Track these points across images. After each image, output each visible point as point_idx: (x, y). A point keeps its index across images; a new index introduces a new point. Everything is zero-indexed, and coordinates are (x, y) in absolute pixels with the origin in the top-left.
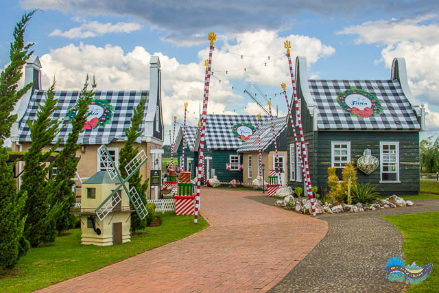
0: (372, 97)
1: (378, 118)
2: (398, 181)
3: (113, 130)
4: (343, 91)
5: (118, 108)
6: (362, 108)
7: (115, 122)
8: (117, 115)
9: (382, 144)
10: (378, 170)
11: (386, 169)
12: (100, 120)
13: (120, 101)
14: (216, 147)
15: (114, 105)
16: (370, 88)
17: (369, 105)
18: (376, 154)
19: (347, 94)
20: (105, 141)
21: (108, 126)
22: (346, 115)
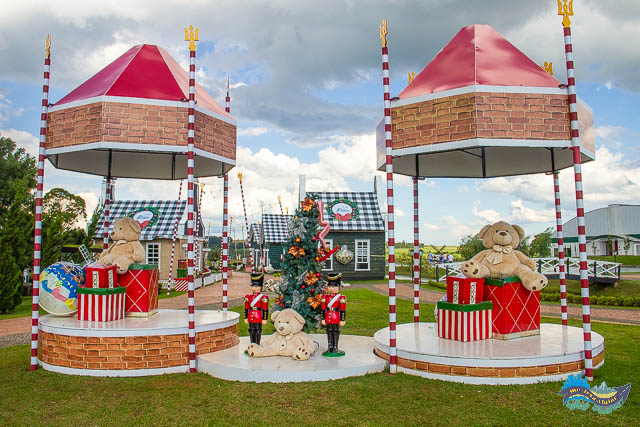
0: (354, 206)
1: (354, 222)
2: (369, 269)
3: (157, 230)
4: (332, 200)
5: (164, 213)
6: (343, 214)
7: (160, 224)
8: (162, 219)
9: (357, 241)
10: (353, 260)
11: (359, 260)
12: (149, 222)
13: (166, 208)
14: (272, 241)
15: (161, 211)
16: (354, 198)
17: (351, 211)
18: (351, 248)
19: (335, 203)
20: (150, 238)
21: (154, 227)
22: (330, 219)
